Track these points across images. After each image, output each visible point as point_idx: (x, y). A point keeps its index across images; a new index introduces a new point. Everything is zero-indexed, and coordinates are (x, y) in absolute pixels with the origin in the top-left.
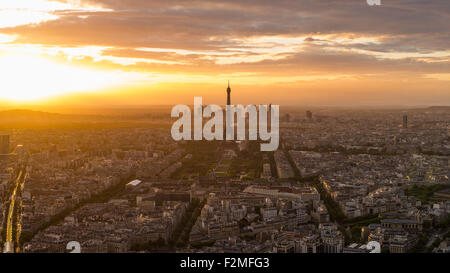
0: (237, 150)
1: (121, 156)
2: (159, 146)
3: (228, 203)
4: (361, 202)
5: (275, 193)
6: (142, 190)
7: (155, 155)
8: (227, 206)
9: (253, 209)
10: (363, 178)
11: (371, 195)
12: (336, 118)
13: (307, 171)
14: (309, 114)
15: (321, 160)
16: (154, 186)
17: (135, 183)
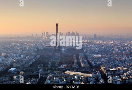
0: (61, 53)
1: (6, 57)
2: (24, 52)
3: (57, 78)
4: (120, 77)
5: (80, 73)
6: (16, 73)
7: (22, 56)
8: (57, 80)
9: (69, 81)
10: (121, 66)
11: (125, 74)
12: (108, 38)
13: (95, 63)
14: (95, 36)
15: (101, 57)
16: (22, 70)
17: (13, 69)
